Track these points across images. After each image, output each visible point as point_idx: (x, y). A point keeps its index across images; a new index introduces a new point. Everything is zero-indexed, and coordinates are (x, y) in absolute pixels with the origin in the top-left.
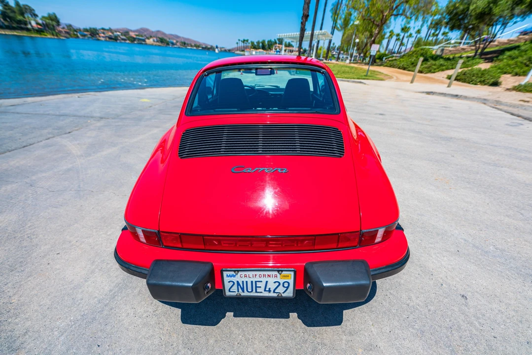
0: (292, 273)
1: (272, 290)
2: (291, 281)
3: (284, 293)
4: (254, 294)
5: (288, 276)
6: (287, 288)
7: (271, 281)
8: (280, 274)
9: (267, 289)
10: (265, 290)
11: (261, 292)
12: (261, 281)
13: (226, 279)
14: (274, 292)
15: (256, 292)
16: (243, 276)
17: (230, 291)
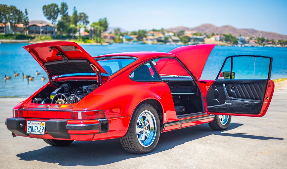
0: (44, 123)
1: (39, 131)
2: (44, 126)
3: (42, 132)
4: (34, 133)
5: (43, 124)
6: (43, 130)
7: (39, 126)
8: (42, 123)
9: (38, 131)
10: (37, 131)
11: (36, 132)
12: (36, 126)
13: (28, 125)
14: (40, 132)
15: (35, 132)
16: (32, 123)
17: (28, 131)
